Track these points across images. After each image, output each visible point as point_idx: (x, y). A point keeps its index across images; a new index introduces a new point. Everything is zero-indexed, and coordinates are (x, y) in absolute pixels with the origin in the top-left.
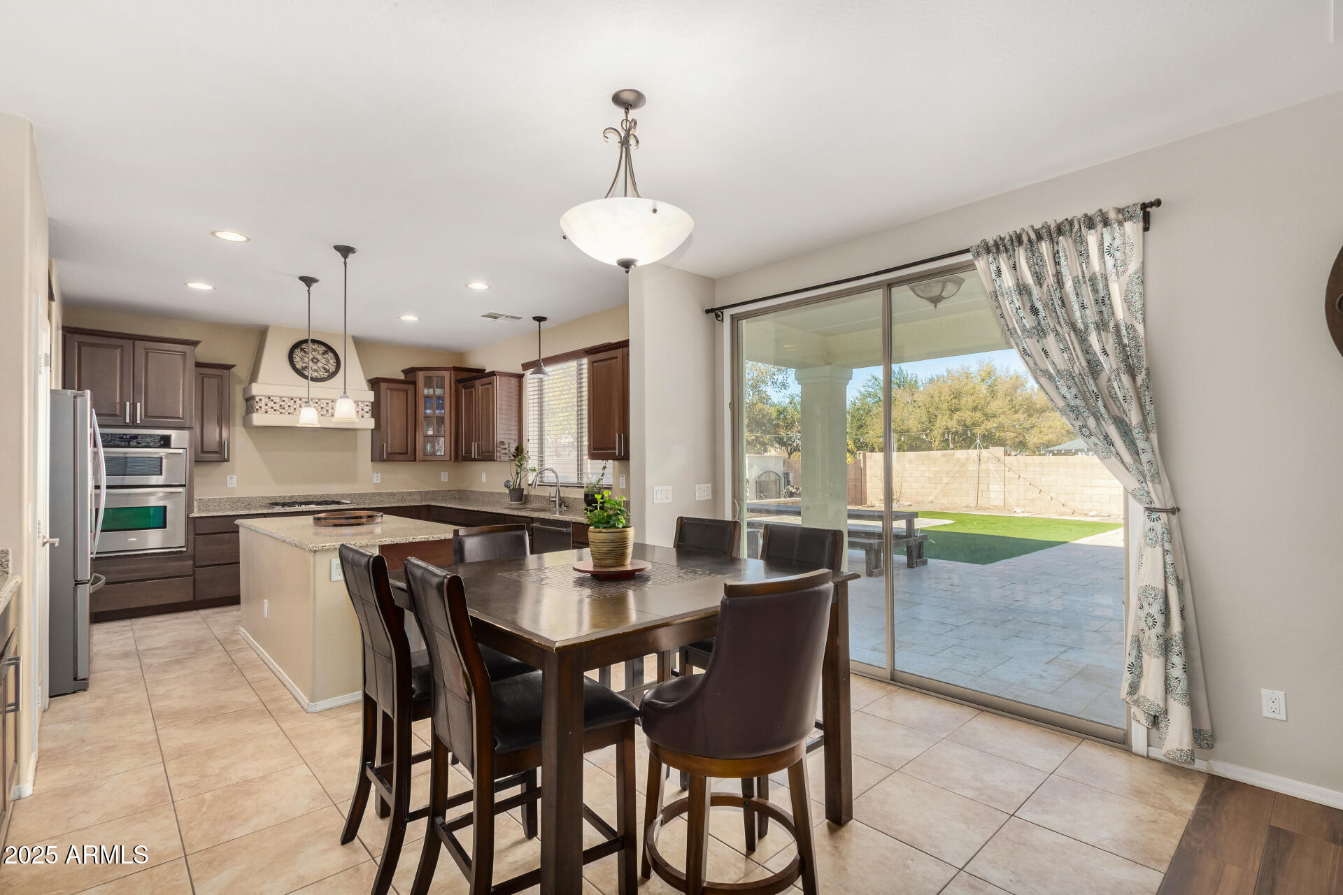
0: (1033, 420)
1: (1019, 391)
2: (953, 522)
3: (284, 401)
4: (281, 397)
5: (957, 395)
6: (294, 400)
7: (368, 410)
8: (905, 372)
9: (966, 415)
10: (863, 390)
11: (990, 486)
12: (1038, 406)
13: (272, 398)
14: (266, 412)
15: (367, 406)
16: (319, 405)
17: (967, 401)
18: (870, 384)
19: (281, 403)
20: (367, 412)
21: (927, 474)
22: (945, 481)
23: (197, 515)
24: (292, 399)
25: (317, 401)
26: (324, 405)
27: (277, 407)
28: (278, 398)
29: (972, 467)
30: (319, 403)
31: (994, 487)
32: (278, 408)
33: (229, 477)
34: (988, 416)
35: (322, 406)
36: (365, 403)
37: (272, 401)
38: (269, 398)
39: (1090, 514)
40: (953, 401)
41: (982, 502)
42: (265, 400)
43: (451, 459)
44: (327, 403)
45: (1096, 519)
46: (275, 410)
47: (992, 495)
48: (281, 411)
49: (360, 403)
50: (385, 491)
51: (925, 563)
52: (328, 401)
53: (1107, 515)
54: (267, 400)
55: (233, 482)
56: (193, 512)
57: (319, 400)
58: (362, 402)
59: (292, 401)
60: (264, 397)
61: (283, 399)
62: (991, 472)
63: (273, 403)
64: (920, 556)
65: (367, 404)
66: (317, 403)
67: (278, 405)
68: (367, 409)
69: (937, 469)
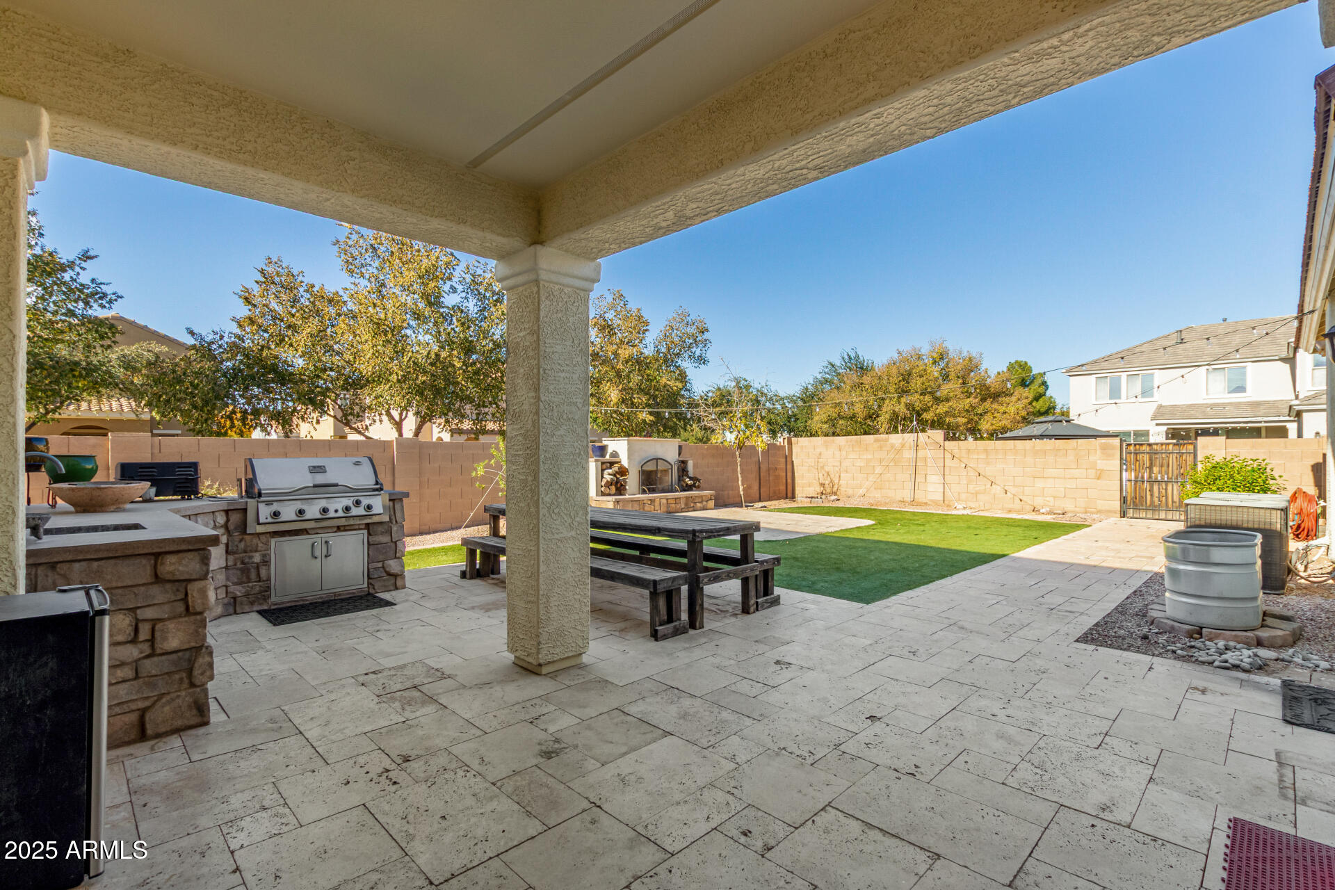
0: (987, 404)
1: (972, 374)
2: (871, 522)
5: (907, 377)
8: (861, 359)
9: (915, 399)
10: (819, 377)
11: (928, 476)
12: (992, 390)
17: (916, 383)
18: (826, 370)
21: (858, 463)
22: (878, 470)
29: (908, 454)
31: (932, 478)
34: (938, 400)
39: (1042, 511)
40: (902, 383)
41: (920, 496)
45: (1049, 518)
47: (930, 488)
51: (776, 601)
53: (1061, 512)
62: (929, 460)
64: (767, 591)
69: (870, 457)
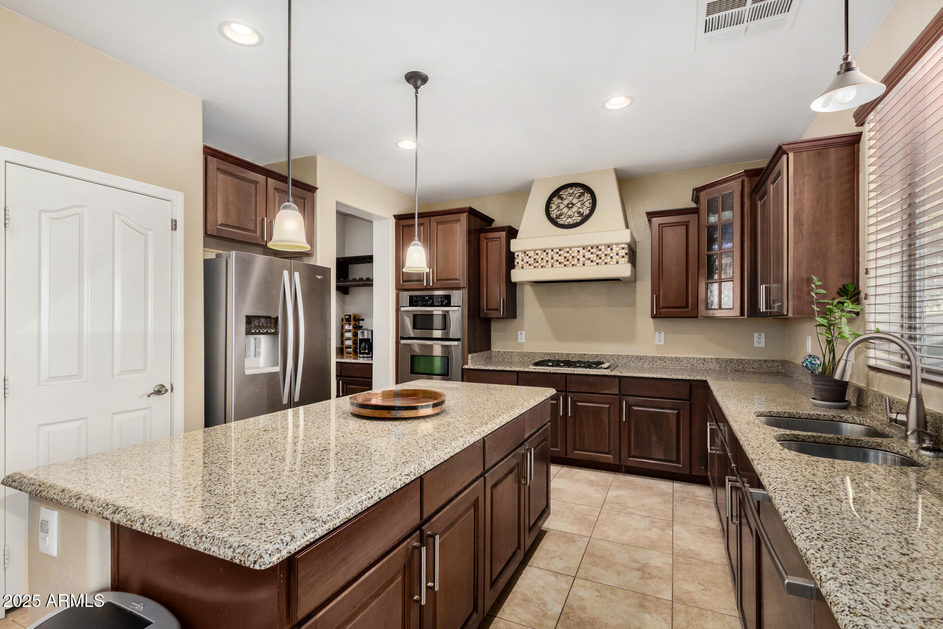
3: (537, 254)
4: (535, 251)
6: (547, 251)
7: (624, 254)
13: (527, 253)
14: (523, 268)
15: (623, 248)
16: (571, 255)
19: (535, 257)
20: (623, 257)
23: (472, 367)
24: (545, 251)
25: (568, 250)
26: (575, 254)
27: (531, 261)
28: (532, 252)
30: (570, 252)
32: (533, 262)
33: (519, 332)
35: (573, 255)
36: (620, 246)
37: (527, 255)
38: (525, 253)
42: (521, 255)
43: (742, 314)
44: (578, 251)
46: (530, 265)
48: (535, 265)
49: (614, 246)
50: (670, 356)
52: (579, 249)
54: (523, 255)
55: (522, 337)
56: (467, 364)
57: (570, 248)
58: (617, 244)
59: (545, 253)
60: (520, 253)
61: (537, 252)
63: (528, 257)
65: (623, 246)
66: (568, 252)
67: (532, 259)
68: (622, 253)
